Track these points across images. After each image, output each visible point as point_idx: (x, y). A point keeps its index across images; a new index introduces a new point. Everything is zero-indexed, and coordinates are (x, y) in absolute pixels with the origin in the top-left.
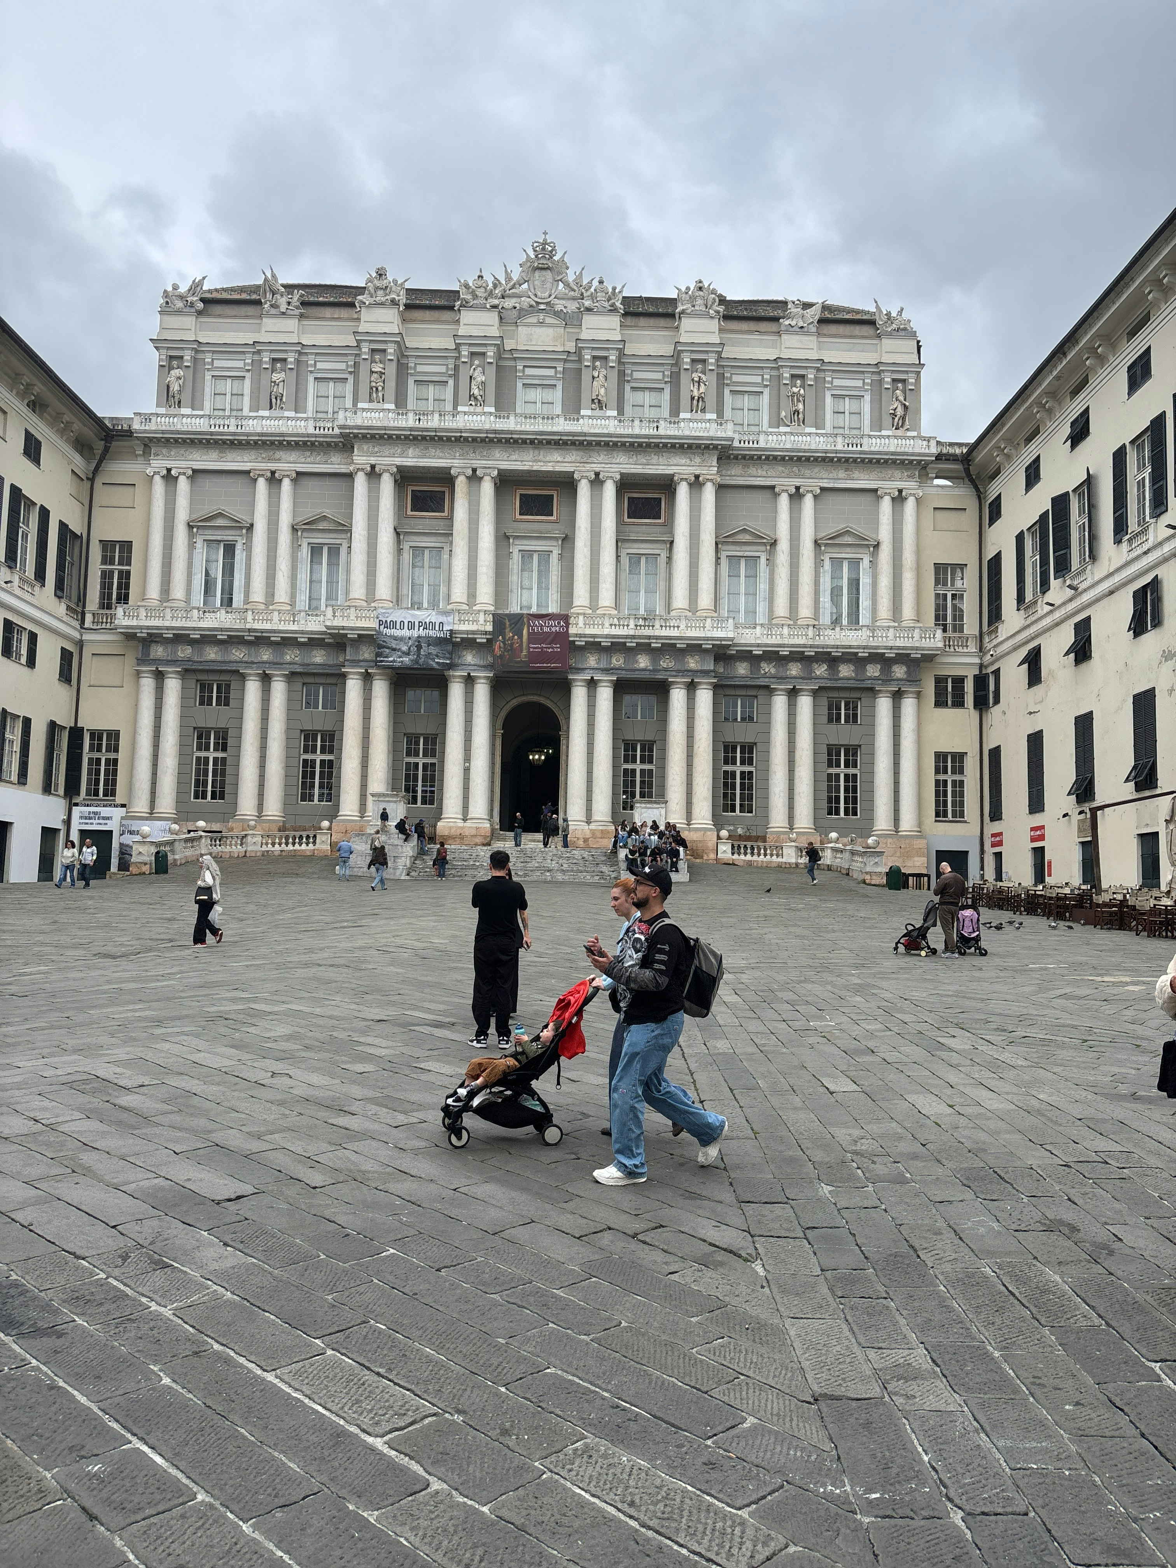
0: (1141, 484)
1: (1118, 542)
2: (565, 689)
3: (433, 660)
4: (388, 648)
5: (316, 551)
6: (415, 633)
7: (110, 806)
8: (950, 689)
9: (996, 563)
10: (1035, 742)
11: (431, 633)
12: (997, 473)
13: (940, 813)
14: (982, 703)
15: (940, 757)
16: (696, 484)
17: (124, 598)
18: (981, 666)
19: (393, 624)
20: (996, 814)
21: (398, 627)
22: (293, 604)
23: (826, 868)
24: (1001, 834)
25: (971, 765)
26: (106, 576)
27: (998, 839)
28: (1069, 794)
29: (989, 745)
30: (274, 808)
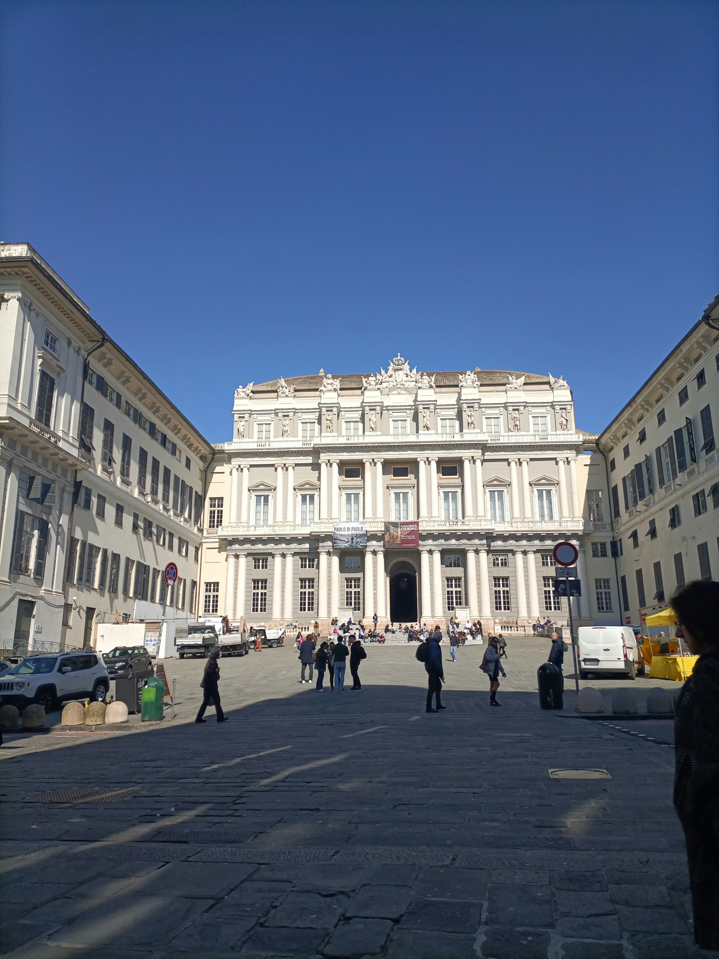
0: (667, 463)
1: (661, 487)
2: (418, 554)
3: (359, 544)
4: (339, 540)
5: (304, 497)
6: (350, 533)
7: (215, 617)
8: (599, 548)
9: (615, 489)
10: (639, 573)
11: (358, 532)
12: (612, 449)
13: (600, 608)
14: (615, 554)
15: (597, 581)
16: (473, 460)
17: (220, 522)
18: (613, 537)
19: (340, 529)
20: (627, 608)
21: (343, 530)
22: (294, 521)
23: (546, 636)
24: (629, 618)
25: (613, 583)
26: (212, 513)
27: (628, 620)
28: (654, 599)
29: (620, 575)
30: (288, 615)
